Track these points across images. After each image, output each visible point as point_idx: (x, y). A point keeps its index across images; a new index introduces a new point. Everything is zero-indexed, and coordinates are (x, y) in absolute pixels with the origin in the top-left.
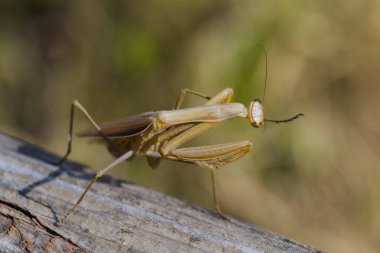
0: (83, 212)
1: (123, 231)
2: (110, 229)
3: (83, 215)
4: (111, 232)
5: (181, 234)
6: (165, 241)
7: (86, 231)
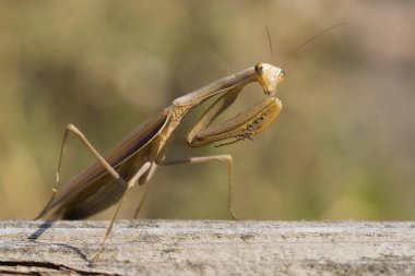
0: (109, 247)
1: (167, 252)
2: (151, 253)
3: (111, 250)
4: (155, 256)
5: (228, 237)
6: (218, 247)
7: (127, 262)
